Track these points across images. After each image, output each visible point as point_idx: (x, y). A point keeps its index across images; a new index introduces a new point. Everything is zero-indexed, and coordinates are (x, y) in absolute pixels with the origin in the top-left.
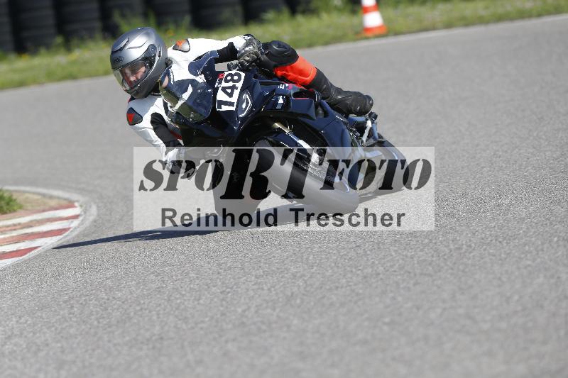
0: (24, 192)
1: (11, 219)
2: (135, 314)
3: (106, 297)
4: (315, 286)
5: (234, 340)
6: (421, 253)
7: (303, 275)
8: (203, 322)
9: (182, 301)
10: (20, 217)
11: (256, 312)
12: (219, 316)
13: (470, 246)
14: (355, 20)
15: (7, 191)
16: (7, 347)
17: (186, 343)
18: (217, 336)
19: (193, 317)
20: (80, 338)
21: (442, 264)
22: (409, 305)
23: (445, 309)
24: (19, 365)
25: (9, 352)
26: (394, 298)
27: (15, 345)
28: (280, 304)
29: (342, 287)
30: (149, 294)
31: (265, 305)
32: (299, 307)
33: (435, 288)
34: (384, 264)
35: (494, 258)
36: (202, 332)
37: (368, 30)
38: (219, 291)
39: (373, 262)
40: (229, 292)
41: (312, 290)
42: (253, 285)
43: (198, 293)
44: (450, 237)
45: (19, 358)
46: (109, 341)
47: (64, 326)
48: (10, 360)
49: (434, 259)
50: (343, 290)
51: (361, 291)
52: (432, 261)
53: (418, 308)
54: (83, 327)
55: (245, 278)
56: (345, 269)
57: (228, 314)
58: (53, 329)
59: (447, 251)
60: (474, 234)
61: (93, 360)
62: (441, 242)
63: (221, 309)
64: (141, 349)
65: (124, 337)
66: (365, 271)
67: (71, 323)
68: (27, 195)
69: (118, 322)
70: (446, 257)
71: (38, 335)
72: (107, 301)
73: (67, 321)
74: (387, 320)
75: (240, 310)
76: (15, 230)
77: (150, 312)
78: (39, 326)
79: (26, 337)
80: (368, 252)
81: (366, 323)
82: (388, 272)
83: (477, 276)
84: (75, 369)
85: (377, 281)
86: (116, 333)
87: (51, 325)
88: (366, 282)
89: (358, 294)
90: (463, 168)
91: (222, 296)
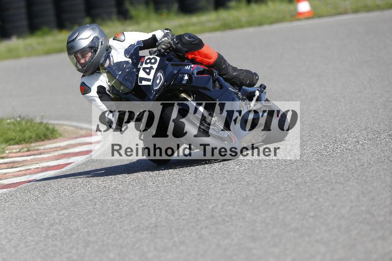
0: (63, 125)
1: (54, 143)
2: (138, 209)
3: (119, 198)
4: (262, 191)
5: (206, 227)
6: (336, 168)
7: (254, 183)
8: (185, 215)
9: (171, 200)
10: (59, 142)
11: (222, 208)
12: (196, 211)
13: (370, 163)
14: (291, 7)
15: (51, 124)
16: (50, 231)
17: (173, 230)
18: (194, 224)
19: (178, 211)
20: (100, 225)
21: (351, 176)
22: (327, 204)
23: (352, 207)
24: (59, 244)
25: (52, 235)
26: (317, 199)
27: (56, 230)
28: (238, 203)
29: (281, 192)
30: (149, 196)
31: (228, 204)
32: (251, 205)
33: (346, 192)
34: (310, 175)
35: (386, 172)
36: (185, 222)
37: (300, 14)
38: (196, 194)
39: (303, 174)
40: (203, 195)
41: (261, 193)
42: (220, 190)
43: (182, 195)
44: (356, 157)
45: (59, 239)
46: (121, 228)
47: (90, 217)
48: (53, 240)
49: (345, 172)
50: (282, 193)
51: (294, 194)
52: (344, 174)
53: (334, 206)
54: (103, 218)
55: (214, 185)
56: (283, 179)
57: (202, 210)
58: (82, 219)
59: (354, 167)
60: (373, 155)
61: (109, 241)
62: (350, 161)
63: (198, 206)
64: (142, 233)
65: (131, 225)
66: (297, 180)
67: (95, 215)
68: (65, 127)
69: (127, 215)
70: (353, 171)
71: (72, 223)
72: (119, 200)
73: (92, 214)
74: (312, 214)
75: (210, 207)
76: (56, 151)
77: (149, 208)
78: (73, 217)
79: (63, 224)
80: (300, 168)
81: (298, 217)
82: (313, 182)
83: (375, 185)
84: (97, 247)
85: (306, 187)
86: (125, 222)
87: (81, 216)
88: (298, 188)
89: (292, 196)
90: (365, 109)
91: (198, 197)
